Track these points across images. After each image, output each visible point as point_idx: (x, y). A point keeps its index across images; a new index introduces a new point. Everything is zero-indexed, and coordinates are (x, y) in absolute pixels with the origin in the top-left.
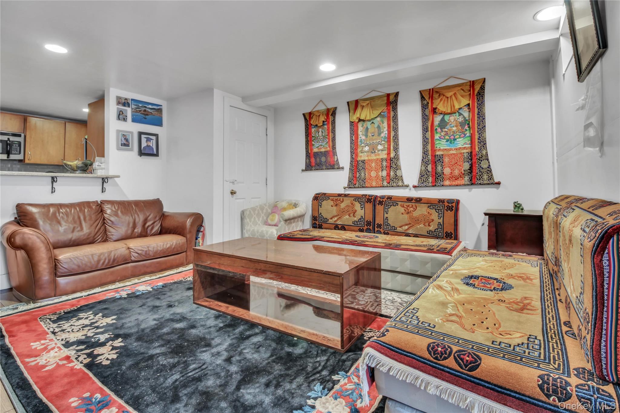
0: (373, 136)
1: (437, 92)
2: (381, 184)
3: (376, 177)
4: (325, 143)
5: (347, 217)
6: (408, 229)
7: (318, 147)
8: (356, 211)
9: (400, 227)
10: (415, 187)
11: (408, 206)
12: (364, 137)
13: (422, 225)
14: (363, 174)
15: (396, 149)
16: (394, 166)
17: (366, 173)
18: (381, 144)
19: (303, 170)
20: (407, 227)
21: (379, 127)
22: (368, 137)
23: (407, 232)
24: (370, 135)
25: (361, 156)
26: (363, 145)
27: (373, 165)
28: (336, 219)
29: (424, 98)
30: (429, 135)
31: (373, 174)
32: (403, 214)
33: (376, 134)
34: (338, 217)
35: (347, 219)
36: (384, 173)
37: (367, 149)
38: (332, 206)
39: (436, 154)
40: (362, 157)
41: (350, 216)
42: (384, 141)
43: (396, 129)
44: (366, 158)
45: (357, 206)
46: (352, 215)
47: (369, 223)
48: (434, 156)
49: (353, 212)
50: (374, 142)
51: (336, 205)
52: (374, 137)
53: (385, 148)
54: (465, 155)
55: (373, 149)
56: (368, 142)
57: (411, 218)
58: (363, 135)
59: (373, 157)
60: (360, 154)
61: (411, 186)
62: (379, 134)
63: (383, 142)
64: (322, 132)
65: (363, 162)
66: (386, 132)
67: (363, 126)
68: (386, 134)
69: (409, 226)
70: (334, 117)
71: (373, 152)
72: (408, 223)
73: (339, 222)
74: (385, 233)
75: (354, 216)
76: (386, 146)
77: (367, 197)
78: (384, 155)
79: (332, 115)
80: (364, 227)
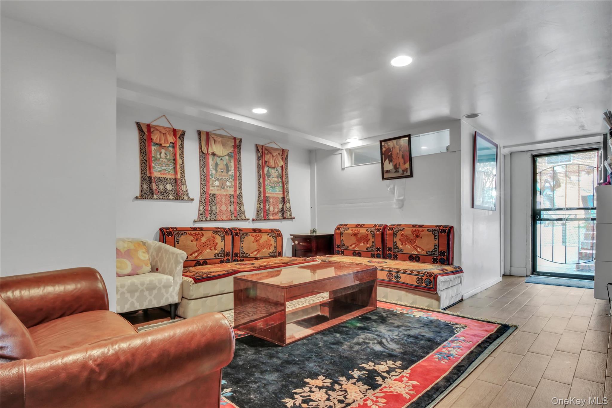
0: (222, 172)
2: (230, 218)
3: (225, 211)
4: (171, 168)
5: (209, 250)
6: (257, 254)
7: (160, 171)
8: (217, 244)
9: (252, 253)
10: (253, 220)
11: (256, 235)
12: (214, 172)
13: (265, 250)
14: (214, 208)
15: (240, 188)
17: (217, 207)
18: (229, 181)
19: (137, 198)
20: (256, 253)
21: (227, 165)
22: (218, 172)
23: (256, 256)
24: (219, 170)
25: (212, 190)
26: (213, 179)
27: (223, 199)
28: (196, 254)
29: (259, 151)
30: (261, 180)
31: (224, 208)
32: (253, 242)
33: (225, 171)
34: (199, 252)
35: (208, 253)
36: (232, 208)
37: (217, 183)
38: (192, 241)
39: (266, 196)
40: (213, 190)
41: (211, 250)
42: (232, 179)
43: (240, 171)
44: (217, 192)
45: (218, 239)
46: (213, 248)
47: (228, 254)
48: (264, 196)
49: (214, 245)
50: (224, 178)
51: (197, 240)
52: (223, 174)
53: (232, 185)
54: (280, 198)
55: (223, 185)
56: (218, 177)
57: (259, 245)
58: (213, 169)
59: (223, 192)
60: (211, 188)
61: (251, 219)
62: (228, 171)
63: (231, 180)
64: (166, 154)
65: (214, 195)
66: (233, 171)
67: (213, 160)
68: (233, 173)
69: (258, 251)
70: (183, 141)
71: (223, 187)
72: (257, 249)
73: (200, 258)
74: (241, 261)
75: (215, 249)
76: (233, 184)
78: (231, 191)
79: (179, 138)
80: (224, 258)
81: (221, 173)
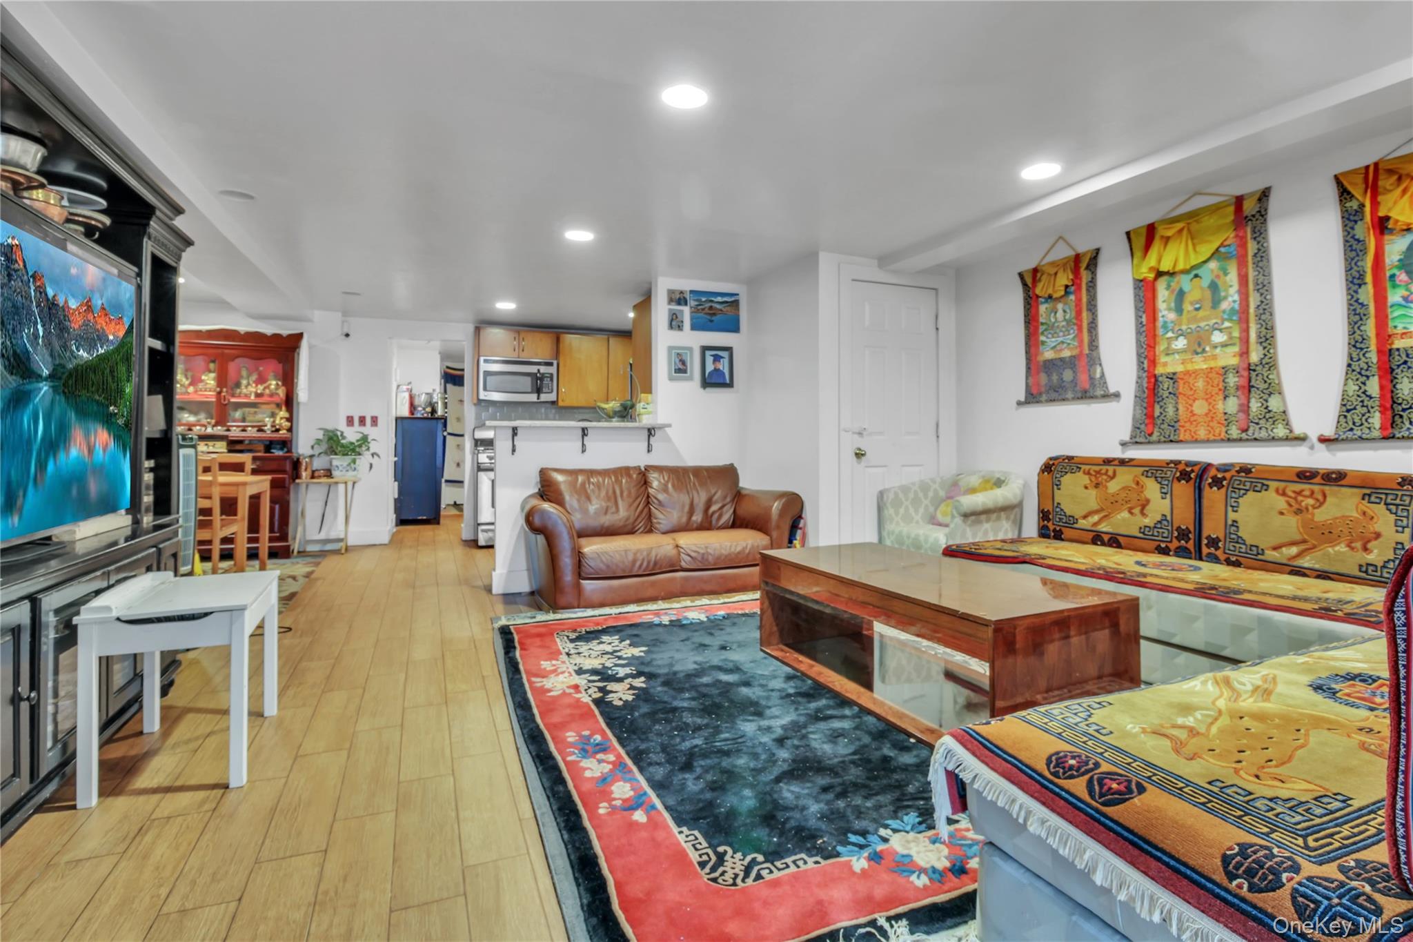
0: (1197, 309)
1: (1390, 172)
2: (1223, 434)
3: (1206, 415)
4: (1071, 336)
5: (1125, 514)
6: (1299, 555)
7: (1055, 347)
8: (1148, 501)
9: (1275, 548)
10: (1323, 440)
11: (1299, 493)
12: (1172, 316)
13: (1342, 548)
14: (1170, 410)
15: (1267, 339)
16: (1262, 386)
17: (1180, 407)
18: (1221, 330)
19: (1019, 403)
20: (1294, 550)
21: (1214, 287)
22: (1185, 312)
23: (1295, 563)
24: (1187, 307)
25: (1165, 364)
26: (1170, 334)
27: (1200, 384)
28: (1096, 518)
29: (1349, 193)
30: (1367, 294)
31: (1200, 407)
32: (1282, 513)
33: (1208, 304)
34: (1103, 514)
35: (1124, 520)
36: (1232, 405)
37: (1181, 343)
38: (1086, 488)
39: (1395, 346)
40: (1168, 364)
41: (1131, 513)
42: (1230, 320)
43: (1264, 288)
44: (1179, 368)
46: (1137, 511)
47: (1183, 534)
48: (1386, 353)
49: (1140, 503)
50: (1202, 324)
51: (1097, 486)
52: (1201, 313)
53: (1231, 338)
55: (1199, 345)
56: (1184, 327)
57: (1310, 526)
58: (1169, 309)
59: (1200, 364)
60: (1163, 359)
61: (1314, 437)
62: (1216, 303)
63: (1227, 324)
64: (1065, 311)
65: (1172, 377)
66: (1236, 297)
67: (1168, 287)
68: (1234, 301)
69: (1303, 547)
70: (1094, 273)
71: (1199, 350)
72: (1298, 537)
73: (1104, 527)
74: (1229, 562)
75: (1143, 513)
76: (1236, 334)
77: (1181, 467)
78: (1229, 358)
79: (1087, 268)
80: (1171, 542)
81: (1195, 313)
